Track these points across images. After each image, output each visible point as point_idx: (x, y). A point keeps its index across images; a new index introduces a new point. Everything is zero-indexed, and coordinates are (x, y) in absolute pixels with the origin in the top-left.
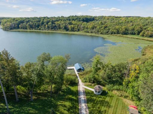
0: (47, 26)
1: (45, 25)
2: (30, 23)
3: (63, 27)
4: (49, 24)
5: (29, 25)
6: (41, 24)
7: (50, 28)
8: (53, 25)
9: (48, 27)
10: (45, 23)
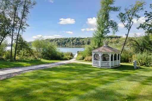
0: (72, 42)
1: (70, 42)
2: (59, 41)
3: (87, 43)
4: (74, 41)
5: (57, 42)
6: (67, 42)
7: (75, 44)
8: (78, 41)
9: (73, 44)
10: (70, 41)
